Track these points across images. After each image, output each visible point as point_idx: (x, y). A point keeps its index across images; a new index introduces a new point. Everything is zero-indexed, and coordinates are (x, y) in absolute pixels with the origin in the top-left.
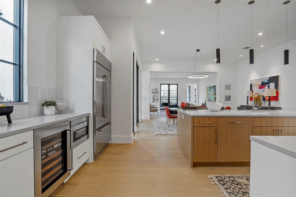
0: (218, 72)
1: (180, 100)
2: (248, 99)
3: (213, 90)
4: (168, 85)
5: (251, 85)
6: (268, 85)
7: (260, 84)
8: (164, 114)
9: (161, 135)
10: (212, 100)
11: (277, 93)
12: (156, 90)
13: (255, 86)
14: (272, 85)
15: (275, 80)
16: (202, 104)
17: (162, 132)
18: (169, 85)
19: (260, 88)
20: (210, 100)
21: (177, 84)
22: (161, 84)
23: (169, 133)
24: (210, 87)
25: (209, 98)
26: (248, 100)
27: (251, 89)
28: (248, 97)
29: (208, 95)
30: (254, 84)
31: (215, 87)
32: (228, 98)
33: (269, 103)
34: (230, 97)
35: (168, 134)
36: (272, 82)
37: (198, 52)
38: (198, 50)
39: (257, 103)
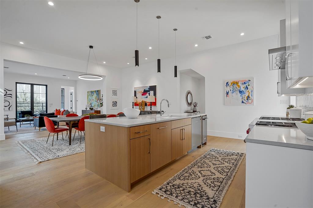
0: (105, 76)
1: (50, 106)
2: (133, 104)
3: (95, 95)
4: (30, 85)
5: (135, 92)
6: (149, 93)
7: (143, 91)
8: (27, 127)
9: (48, 160)
10: (95, 105)
11: (156, 99)
12: (7, 91)
13: (139, 93)
14: (152, 92)
15: (153, 88)
16: (82, 110)
17: (48, 155)
18: (32, 85)
19: (142, 95)
20: (92, 105)
21: (46, 86)
22: (17, 83)
23: (61, 154)
24: (92, 92)
25: (91, 103)
26: (133, 106)
27: (135, 95)
28: (133, 103)
29: (89, 100)
30: (138, 91)
31: (98, 92)
32: (115, 104)
33: (151, 108)
34: (116, 102)
35: (60, 157)
36: (152, 91)
37: (91, 49)
38: (91, 47)
39: (141, 108)
